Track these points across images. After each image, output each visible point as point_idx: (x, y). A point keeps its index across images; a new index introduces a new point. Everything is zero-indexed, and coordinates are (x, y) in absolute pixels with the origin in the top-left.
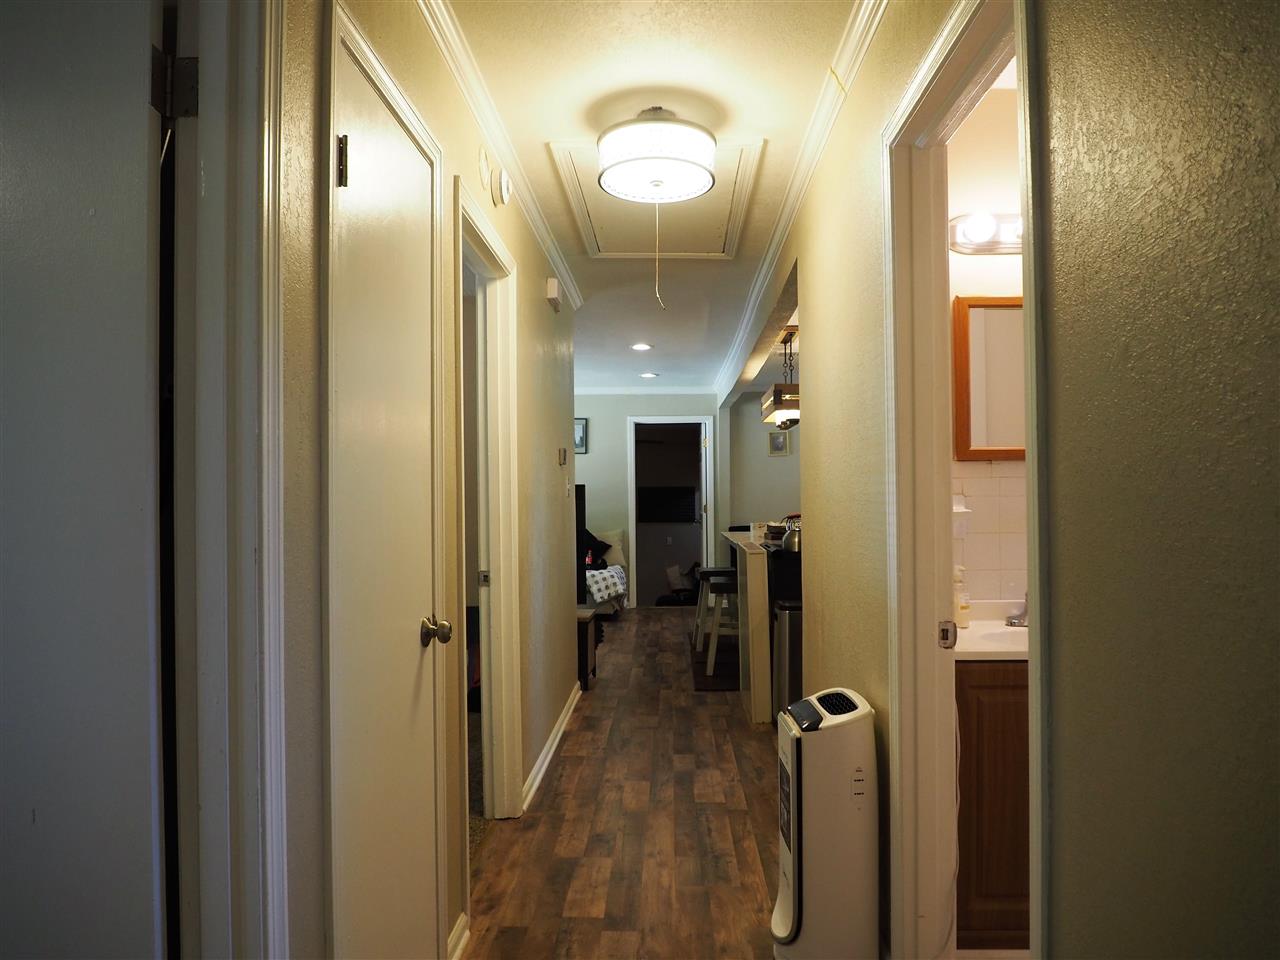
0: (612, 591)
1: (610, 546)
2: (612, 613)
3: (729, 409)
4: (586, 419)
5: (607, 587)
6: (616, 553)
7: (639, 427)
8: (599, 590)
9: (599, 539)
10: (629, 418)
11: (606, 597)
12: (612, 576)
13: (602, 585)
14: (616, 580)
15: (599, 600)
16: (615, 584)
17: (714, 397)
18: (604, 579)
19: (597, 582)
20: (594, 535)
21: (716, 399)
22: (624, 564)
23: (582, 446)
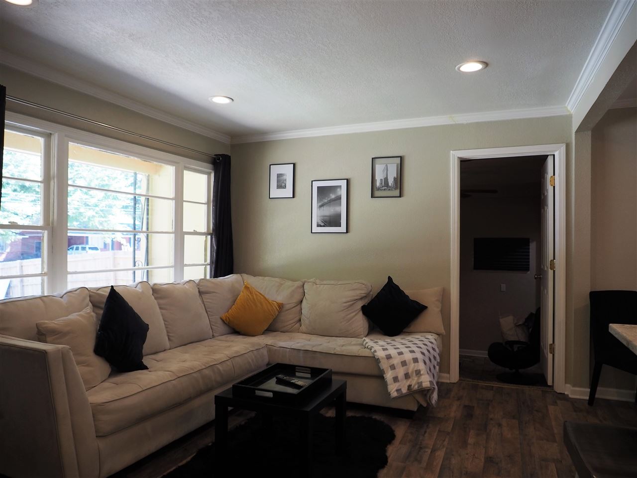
0: (413, 381)
1: (425, 308)
2: (415, 409)
3: (590, 133)
4: (401, 157)
5: (407, 376)
6: (432, 317)
7: (465, 164)
8: (396, 379)
9: (412, 298)
10: (451, 152)
11: (404, 391)
12: (416, 360)
13: (401, 372)
14: (421, 366)
15: (394, 394)
16: (418, 373)
17: (569, 118)
18: (404, 363)
19: (393, 367)
20: (407, 292)
21: (571, 122)
22: (443, 331)
23: (396, 189)
